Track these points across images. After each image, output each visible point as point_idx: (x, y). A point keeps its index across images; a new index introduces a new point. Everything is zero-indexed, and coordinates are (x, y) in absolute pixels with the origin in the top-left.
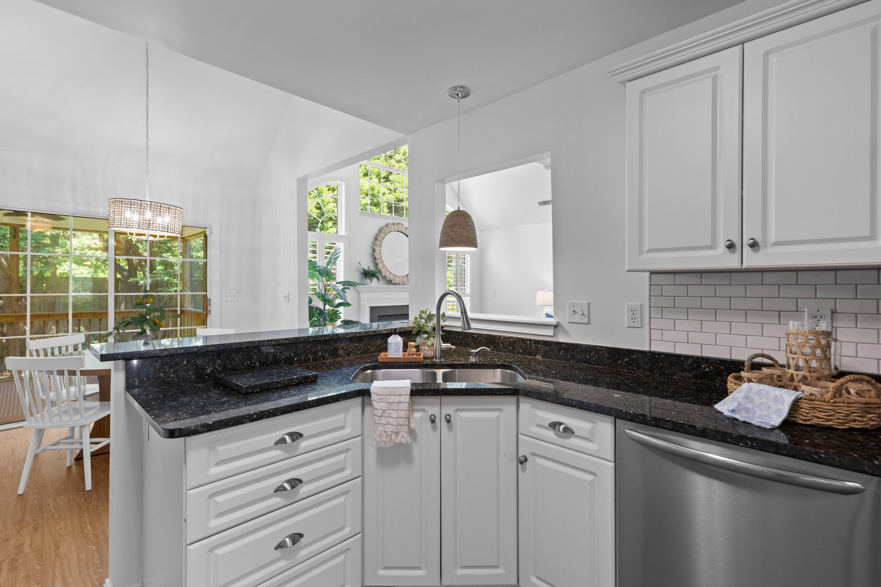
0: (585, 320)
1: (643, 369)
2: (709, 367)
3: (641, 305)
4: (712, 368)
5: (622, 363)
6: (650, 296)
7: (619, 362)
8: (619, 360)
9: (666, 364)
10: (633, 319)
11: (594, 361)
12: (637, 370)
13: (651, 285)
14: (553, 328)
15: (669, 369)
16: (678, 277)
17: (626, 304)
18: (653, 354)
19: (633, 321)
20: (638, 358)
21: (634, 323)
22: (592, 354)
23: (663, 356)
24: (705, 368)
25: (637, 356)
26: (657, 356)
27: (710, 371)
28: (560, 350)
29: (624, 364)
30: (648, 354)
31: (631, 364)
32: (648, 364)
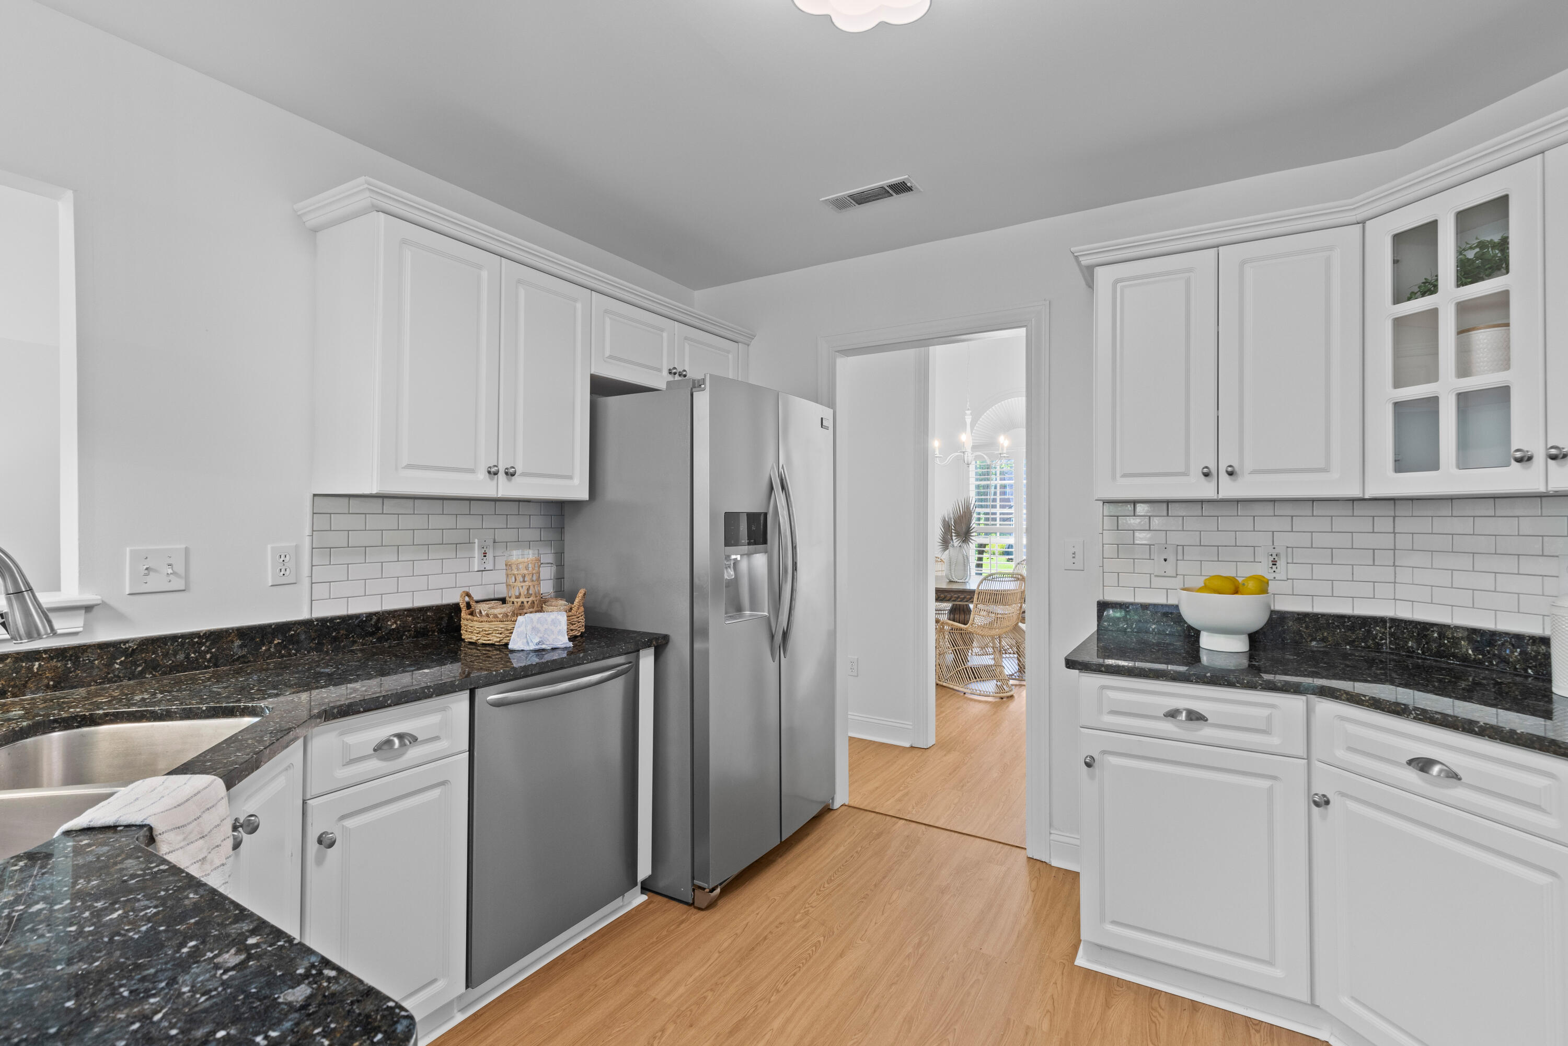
0: (178, 584)
1: (306, 649)
2: (395, 622)
3: (297, 547)
4: (399, 622)
5: (269, 650)
6: (313, 531)
7: (264, 648)
8: (264, 645)
9: (342, 632)
10: (283, 571)
11: (209, 661)
12: (295, 655)
13: (314, 513)
14: (83, 612)
15: (346, 638)
16: (352, 501)
17: (269, 547)
18: (323, 621)
19: (282, 573)
20: (299, 633)
21: (284, 577)
22: (203, 648)
23: (338, 621)
24: (391, 625)
25: (295, 631)
26: (328, 624)
27: (397, 628)
28: (113, 658)
29: (272, 650)
30: (315, 623)
31: (285, 647)
32: (314, 639)
